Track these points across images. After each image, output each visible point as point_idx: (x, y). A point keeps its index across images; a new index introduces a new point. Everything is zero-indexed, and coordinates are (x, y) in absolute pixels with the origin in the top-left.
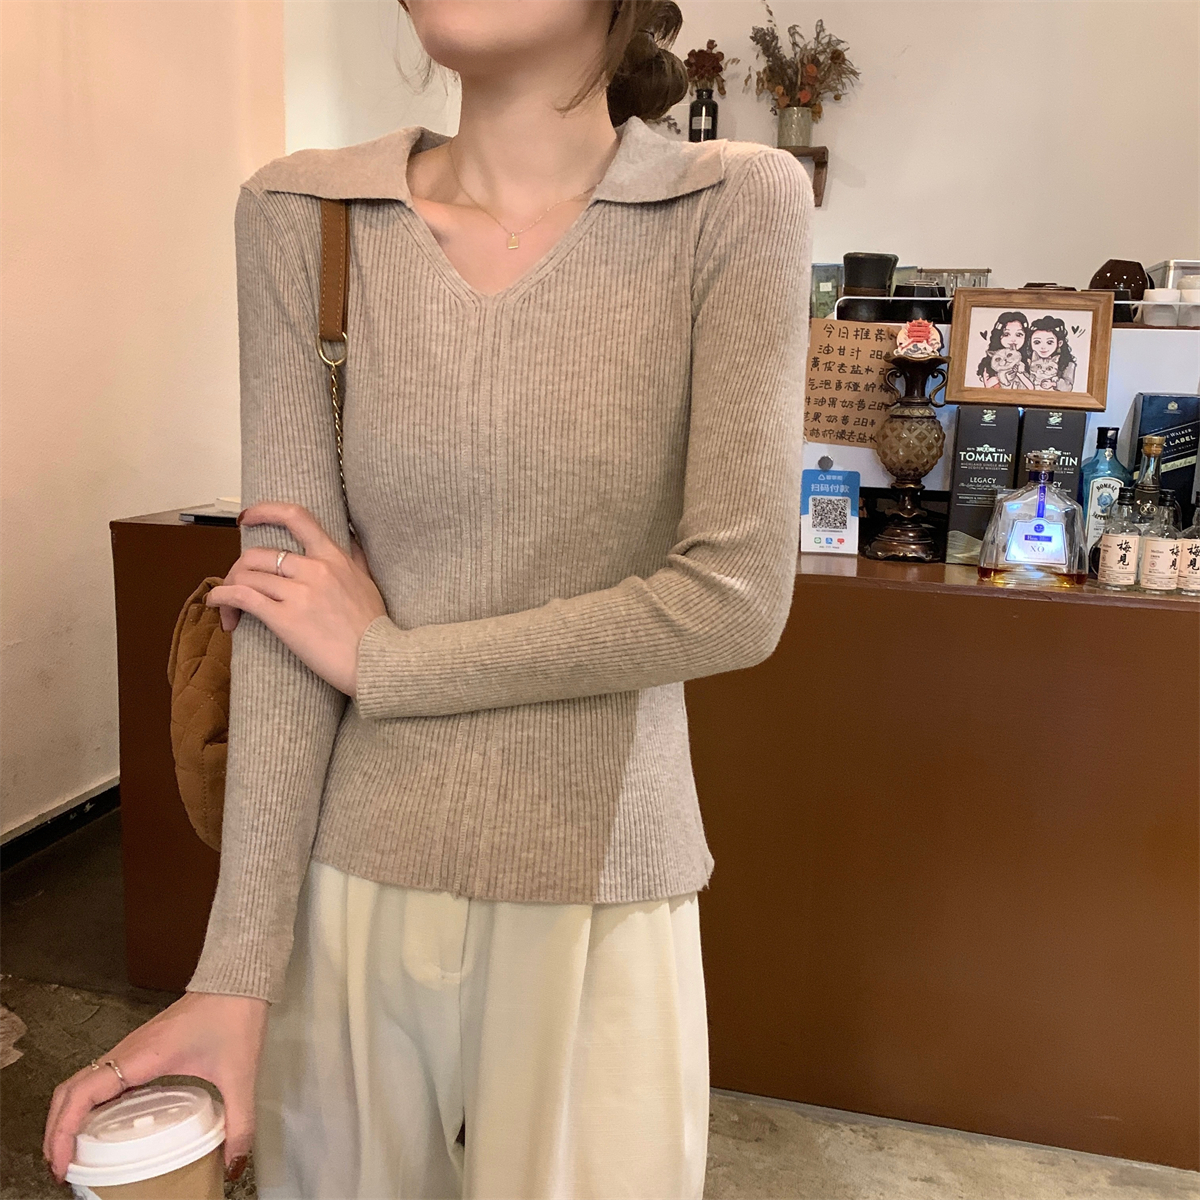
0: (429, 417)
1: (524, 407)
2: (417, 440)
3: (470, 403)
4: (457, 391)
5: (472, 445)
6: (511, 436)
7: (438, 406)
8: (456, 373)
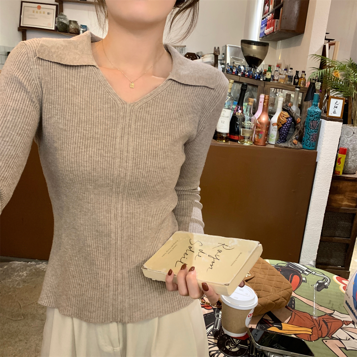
0: (105, 148)
1: (140, 147)
2: (100, 155)
3: (120, 143)
4: (116, 139)
5: (120, 159)
6: (135, 157)
7: (108, 143)
8: (115, 132)
